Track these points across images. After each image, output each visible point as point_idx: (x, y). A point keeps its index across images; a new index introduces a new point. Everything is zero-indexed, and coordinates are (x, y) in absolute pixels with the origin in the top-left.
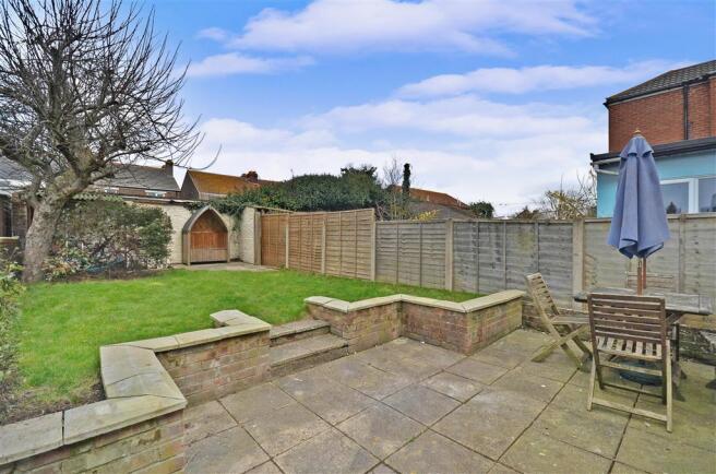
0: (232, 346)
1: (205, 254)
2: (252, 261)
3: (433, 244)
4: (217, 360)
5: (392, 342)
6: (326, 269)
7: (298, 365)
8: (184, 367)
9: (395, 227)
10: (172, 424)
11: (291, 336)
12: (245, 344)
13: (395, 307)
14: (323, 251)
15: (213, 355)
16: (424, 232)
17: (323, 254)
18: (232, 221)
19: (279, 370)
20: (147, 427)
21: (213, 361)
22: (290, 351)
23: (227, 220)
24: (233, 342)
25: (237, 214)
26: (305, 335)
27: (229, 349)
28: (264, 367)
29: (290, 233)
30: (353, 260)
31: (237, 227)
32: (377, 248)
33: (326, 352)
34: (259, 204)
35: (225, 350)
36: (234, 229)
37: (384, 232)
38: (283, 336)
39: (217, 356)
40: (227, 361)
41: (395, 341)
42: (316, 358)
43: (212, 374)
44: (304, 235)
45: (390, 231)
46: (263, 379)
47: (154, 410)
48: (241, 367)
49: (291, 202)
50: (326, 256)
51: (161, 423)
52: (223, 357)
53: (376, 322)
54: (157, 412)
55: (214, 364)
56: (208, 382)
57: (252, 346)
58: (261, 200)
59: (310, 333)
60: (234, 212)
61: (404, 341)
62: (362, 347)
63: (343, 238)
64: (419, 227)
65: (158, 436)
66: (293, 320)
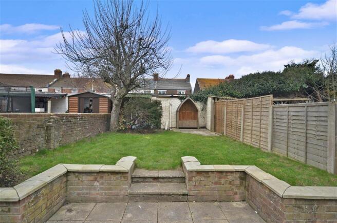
0: (106, 176)
1: (187, 123)
2: (210, 129)
3: (317, 125)
4: (98, 182)
5: (231, 203)
6: (243, 139)
7: (148, 197)
8: (82, 181)
9: (286, 109)
10: (15, 207)
11: (156, 179)
12: (113, 177)
13: (238, 175)
14: (242, 126)
15: (96, 179)
16: (309, 114)
17: (242, 128)
18: (202, 105)
19: (134, 198)
20: (5, 205)
21: (96, 182)
22: (149, 188)
23: (199, 105)
24: (106, 174)
25: (204, 101)
26: (166, 180)
27: (104, 177)
28: (125, 193)
29: (227, 113)
30: (258, 134)
31: (204, 109)
32: (273, 125)
33: (169, 195)
34: (216, 95)
35: (102, 178)
36: (202, 110)
37: (278, 113)
38: (151, 178)
39: (97, 180)
40: (103, 184)
41: (234, 204)
42: (160, 197)
43: (95, 189)
44: (233, 114)
45: (282, 113)
46: (123, 200)
47: (4, 198)
48: (110, 189)
49: (237, 93)
50: (244, 129)
51: (11, 205)
52: (101, 181)
53: (216, 183)
54: (5, 199)
55: (96, 184)
56: (93, 192)
57: (117, 179)
58: (218, 93)
59: (170, 180)
60: (202, 100)
61: (242, 205)
62: (200, 199)
63: (254, 117)
64: (304, 109)
65: (9, 211)
66: (170, 169)
